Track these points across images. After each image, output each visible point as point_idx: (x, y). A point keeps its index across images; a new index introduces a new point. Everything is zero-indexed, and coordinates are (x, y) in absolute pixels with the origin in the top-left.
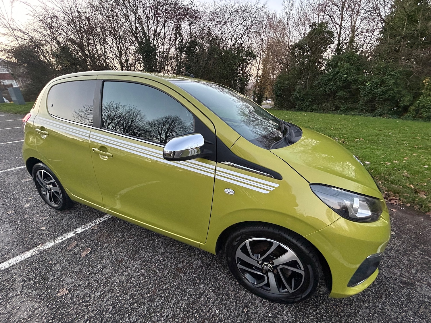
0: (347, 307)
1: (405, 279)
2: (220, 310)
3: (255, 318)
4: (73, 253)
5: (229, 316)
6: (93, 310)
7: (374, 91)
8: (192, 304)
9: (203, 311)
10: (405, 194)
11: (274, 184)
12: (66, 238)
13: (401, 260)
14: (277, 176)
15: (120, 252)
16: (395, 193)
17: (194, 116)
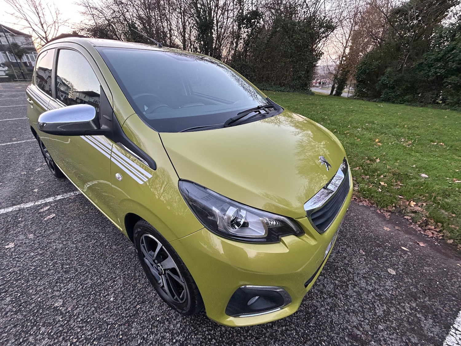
0: (250, 339)
1: (358, 333)
2: (116, 299)
3: (141, 317)
4: (41, 215)
5: (119, 307)
6: (20, 266)
8: (96, 285)
9: (99, 295)
10: (453, 226)
11: (148, 174)
12: (45, 202)
13: (375, 308)
14: (153, 165)
15: (75, 223)
16: (437, 222)
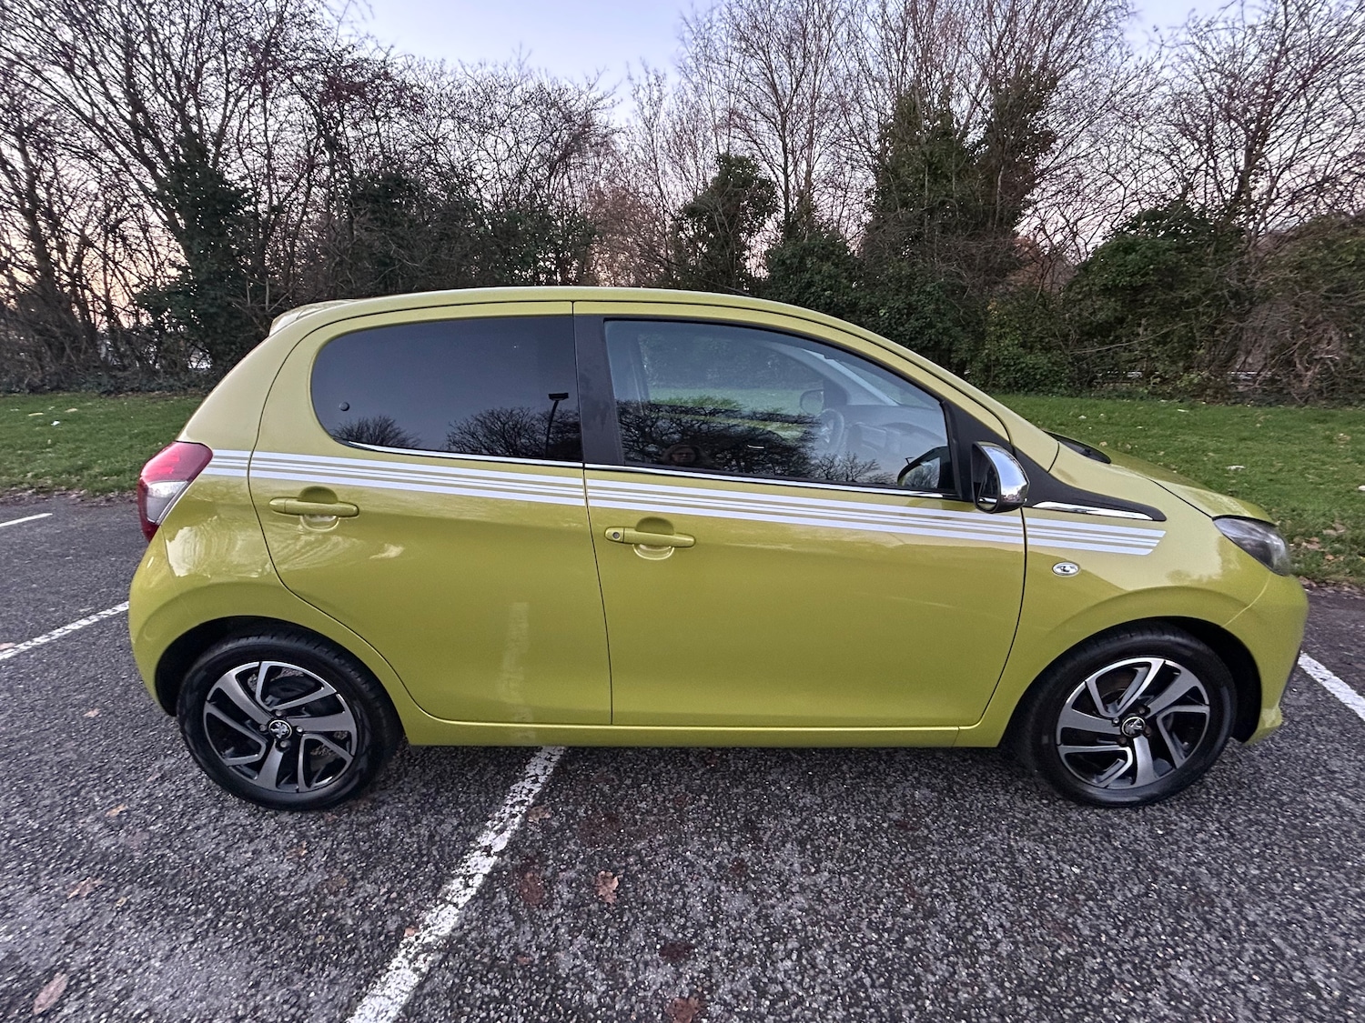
7: (896, 329)
11: (1157, 531)
12: (480, 877)
14: (1158, 517)
17: (946, 405)
